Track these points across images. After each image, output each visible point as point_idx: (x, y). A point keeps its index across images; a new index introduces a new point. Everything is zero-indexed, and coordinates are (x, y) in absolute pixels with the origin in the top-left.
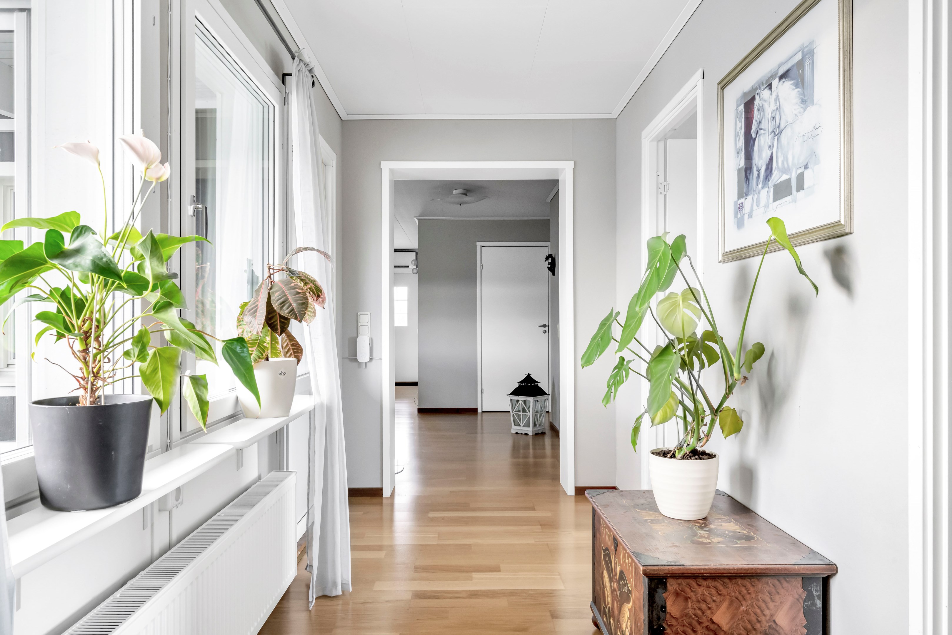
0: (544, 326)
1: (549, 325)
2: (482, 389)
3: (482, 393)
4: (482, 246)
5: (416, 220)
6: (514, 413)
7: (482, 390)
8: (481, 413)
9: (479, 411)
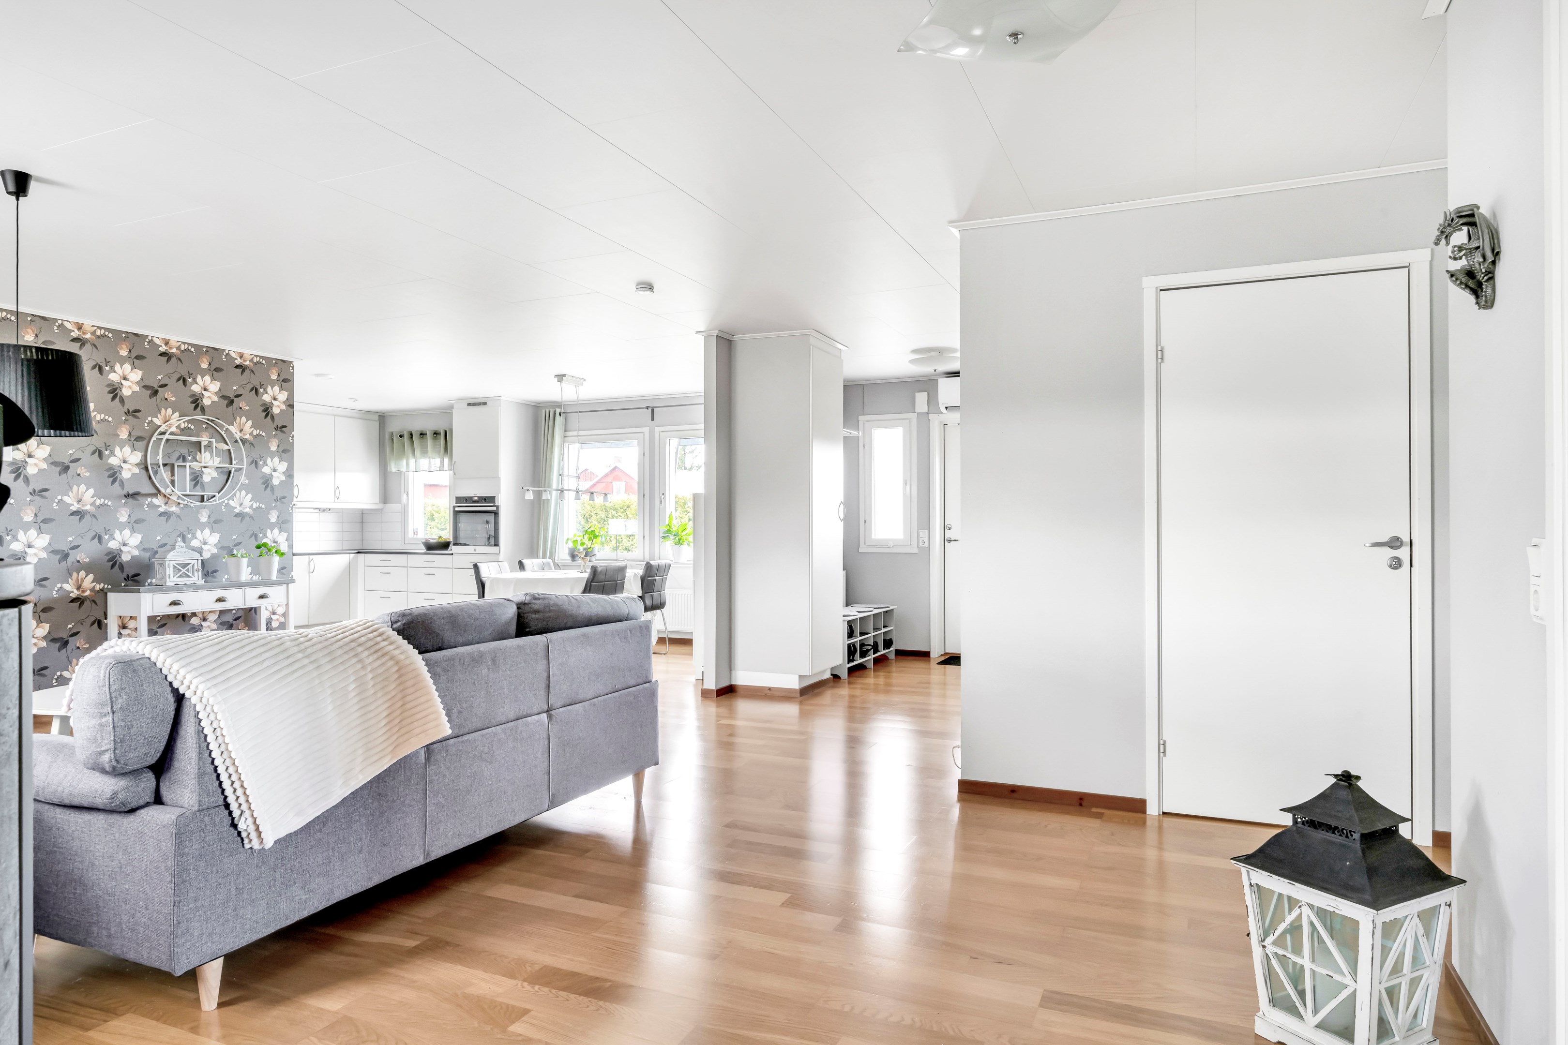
0: (1394, 543)
1: (1411, 541)
2: (1162, 742)
3: (1162, 754)
4: (1161, 290)
5: (956, 232)
6: (1270, 949)
7: (1162, 746)
8: (1157, 818)
9: (1152, 810)
